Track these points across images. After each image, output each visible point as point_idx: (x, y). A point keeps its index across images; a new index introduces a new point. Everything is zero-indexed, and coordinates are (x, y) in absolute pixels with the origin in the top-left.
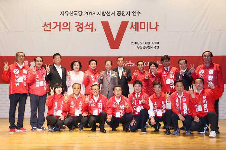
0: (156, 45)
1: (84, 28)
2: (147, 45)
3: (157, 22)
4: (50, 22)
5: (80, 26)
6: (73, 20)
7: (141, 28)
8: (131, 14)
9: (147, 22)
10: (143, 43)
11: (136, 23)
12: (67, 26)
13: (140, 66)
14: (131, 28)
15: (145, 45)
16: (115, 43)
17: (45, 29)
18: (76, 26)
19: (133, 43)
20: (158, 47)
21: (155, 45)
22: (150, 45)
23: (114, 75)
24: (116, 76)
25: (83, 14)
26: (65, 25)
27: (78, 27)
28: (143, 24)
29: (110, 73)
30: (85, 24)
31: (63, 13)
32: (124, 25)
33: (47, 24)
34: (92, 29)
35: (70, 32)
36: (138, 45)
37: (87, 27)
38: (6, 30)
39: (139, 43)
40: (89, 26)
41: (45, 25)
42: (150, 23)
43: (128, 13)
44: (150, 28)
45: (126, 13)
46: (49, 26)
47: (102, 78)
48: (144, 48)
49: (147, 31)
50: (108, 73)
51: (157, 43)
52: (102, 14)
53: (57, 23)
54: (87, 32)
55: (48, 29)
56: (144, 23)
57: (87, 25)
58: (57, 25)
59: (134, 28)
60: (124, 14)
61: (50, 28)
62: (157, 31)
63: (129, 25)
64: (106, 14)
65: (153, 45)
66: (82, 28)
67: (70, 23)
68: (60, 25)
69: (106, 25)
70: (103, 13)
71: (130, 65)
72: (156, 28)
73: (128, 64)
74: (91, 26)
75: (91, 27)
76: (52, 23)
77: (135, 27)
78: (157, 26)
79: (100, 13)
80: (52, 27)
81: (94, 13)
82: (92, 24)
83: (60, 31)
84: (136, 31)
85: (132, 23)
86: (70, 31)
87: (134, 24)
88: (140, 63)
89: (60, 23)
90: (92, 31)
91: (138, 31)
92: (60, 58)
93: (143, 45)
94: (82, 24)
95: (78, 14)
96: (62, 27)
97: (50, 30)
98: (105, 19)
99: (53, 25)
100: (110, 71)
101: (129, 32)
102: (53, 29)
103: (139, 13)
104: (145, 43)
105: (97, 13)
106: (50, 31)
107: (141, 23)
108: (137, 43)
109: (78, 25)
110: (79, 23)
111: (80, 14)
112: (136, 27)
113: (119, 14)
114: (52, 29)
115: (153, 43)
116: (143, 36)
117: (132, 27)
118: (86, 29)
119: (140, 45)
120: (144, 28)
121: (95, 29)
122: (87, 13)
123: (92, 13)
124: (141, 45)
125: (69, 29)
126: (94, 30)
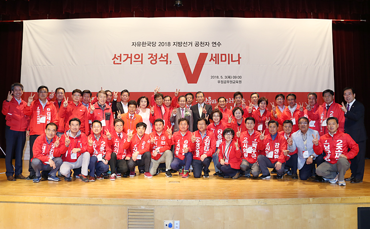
0: (239, 80)
1: (158, 60)
2: (229, 79)
3: (239, 54)
4: (121, 54)
5: (154, 58)
6: (146, 51)
7: (222, 61)
8: (211, 45)
9: (229, 54)
10: (224, 77)
11: (216, 54)
12: (139, 58)
13: (222, 103)
14: (210, 61)
15: (226, 80)
16: (192, 77)
17: (114, 61)
18: (149, 59)
19: (212, 77)
20: (240, 82)
21: (237, 79)
22: (232, 79)
23: (189, 113)
24: (190, 115)
25: (157, 44)
26: (137, 57)
27: (152, 59)
28: (223, 56)
29: (184, 111)
30: (159, 56)
31: (134, 44)
32: (202, 57)
33: (117, 57)
34: (167, 61)
35: (142, 65)
36: (218, 79)
37: (162, 59)
38: (74, 64)
39: (220, 77)
40: (164, 58)
41: (115, 57)
42: (232, 55)
43: (208, 44)
44: (232, 61)
45: (205, 44)
46: (119, 58)
47: (174, 115)
48: (225, 83)
49: (229, 63)
50: (181, 111)
51: (240, 77)
52: (178, 45)
53: (128, 55)
54: (161, 64)
55: (118, 61)
56: (225, 55)
57: (162, 57)
58: (128, 57)
59: (214, 61)
60: (203, 45)
61: (121, 61)
62: (239, 64)
63: (208, 57)
64: (183, 45)
65: (235, 79)
66: (155, 60)
67: (142, 54)
68: (131, 58)
69: (182, 57)
70: (180, 44)
71: (210, 102)
72: (239, 60)
73: (207, 101)
74: (166, 57)
75: (165, 59)
76: (122, 55)
77: (214, 59)
78: (239, 58)
79: (176, 44)
80: (122, 60)
81: (169, 44)
82: (167, 56)
83: (131, 63)
84: (216, 63)
85: (212, 55)
86: (142, 63)
87: (214, 56)
88: (222, 99)
89: (131, 54)
90: (167, 64)
91: (218, 64)
92: (128, 95)
93: (224, 79)
94: (156, 56)
95: (151, 45)
96: (133, 59)
97: (120, 62)
98: (182, 50)
99: (124, 57)
100: (184, 109)
101: (208, 65)
102: (124, 61)
103: (219, 44)
104: (226, 77)
105: (172, 44)
106: (121, 64)
107: (222, 55)
108: (218, 77)
109: (152, 57)
110: (152, 54)
111: (154, 44)
112: (216, 59)
113: (197, 45)
114: (122, 62)
115: (235, 77)
116: (224, 68)
117: (212, 59)
118: (160, 61)
119: (220, 80)
120: (225, 61)
121: (171, 62)
122: (161, 44)
123: (167, 44)
124: (222, 80)
125: (142, 61)
126: (169, 63)
